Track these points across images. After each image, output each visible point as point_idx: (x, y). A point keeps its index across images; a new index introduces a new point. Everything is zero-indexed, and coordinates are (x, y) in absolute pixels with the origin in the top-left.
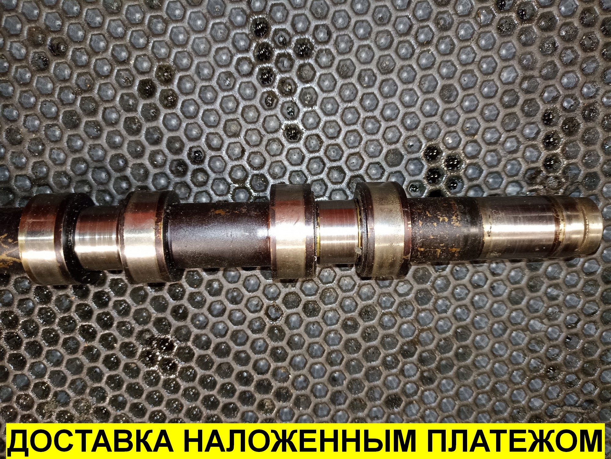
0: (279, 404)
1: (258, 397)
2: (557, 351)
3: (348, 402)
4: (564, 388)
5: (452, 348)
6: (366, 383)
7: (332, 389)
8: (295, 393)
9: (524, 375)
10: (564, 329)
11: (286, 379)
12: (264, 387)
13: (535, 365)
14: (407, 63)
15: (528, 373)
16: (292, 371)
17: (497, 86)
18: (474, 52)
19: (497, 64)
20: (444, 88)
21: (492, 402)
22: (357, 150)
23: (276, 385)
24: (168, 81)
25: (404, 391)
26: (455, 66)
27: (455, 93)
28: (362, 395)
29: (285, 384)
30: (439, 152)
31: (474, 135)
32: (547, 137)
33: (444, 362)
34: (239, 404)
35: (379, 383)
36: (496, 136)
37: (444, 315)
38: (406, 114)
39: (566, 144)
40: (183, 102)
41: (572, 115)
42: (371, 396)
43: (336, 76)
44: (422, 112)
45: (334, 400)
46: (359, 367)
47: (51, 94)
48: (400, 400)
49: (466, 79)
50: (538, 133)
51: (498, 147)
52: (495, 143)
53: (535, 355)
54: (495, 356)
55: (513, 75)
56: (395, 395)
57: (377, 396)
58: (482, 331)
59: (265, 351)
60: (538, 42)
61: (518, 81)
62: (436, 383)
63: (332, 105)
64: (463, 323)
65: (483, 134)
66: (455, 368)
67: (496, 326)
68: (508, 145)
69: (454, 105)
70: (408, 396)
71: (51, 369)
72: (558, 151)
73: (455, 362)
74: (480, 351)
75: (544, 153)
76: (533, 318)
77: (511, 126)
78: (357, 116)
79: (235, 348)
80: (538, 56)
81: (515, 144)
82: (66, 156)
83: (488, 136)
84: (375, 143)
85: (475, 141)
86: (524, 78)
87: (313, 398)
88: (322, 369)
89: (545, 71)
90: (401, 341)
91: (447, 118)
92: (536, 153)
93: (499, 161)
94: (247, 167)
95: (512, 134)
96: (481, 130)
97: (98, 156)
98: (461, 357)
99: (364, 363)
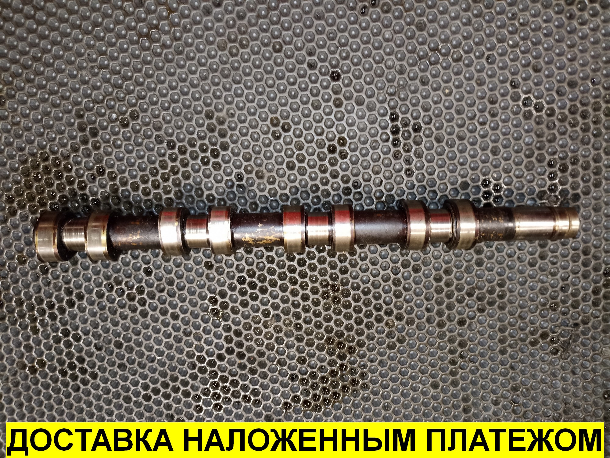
0: (397, 323)
1: (386, 318)
2: (556, 294)
3: (436, 322)
4: (561, 316)
5: (495, 292)
6: (446, 311)
7: (427, 314)
8: (406, 316)
9: (538, 307)
10: (561, 281)
11: (401, 308)
12: (389, 313)
13: (543, 303)
14: (473, 134)
15: (540, 307)
16: (405, 303)
17: (522, 146)
18: (510, 128)
19: (522, 134)
20: (493, 148)
21: (519, 323)
22: (444, 181)
23: (395, 311)
24: (344, 145)
25: (468, 316)
26: (499, 136)
27: (499, 150)
28: (444, 318)
29: (401, 311)
30: (490, 182)
31: (509, 173)
32: (551, 173)
33: (490, 300)
34: (375, 323)
35: (454, 311)
36: (521, 173)
37: (491, 273)
38: (471, 162)
39: (561, 178)
40: (351, 156)
41: (564, 162)
42: (449, 319)
43: (434, 142)
44: (480, 160)
45: (429, 320)
46: (443, 302)
48: (466, 321)
49: (505, 143)
50: (545, 171)
51: (522, 179)
52: (521, 177)
53: (544, 296)
54: (521, 297)
55: (531, 140)
56: (462, 318)
57: (452, 319)
58: (513, 282)
59: (390, 292)
60: (545, 123)
61: (534, 144)
62: (486, 312)
63: (431, 157)
64: (502, 277)
65: (514, 172)
66: (497, 303)
67: (521, 279)
68: (528, 178)
69: (499, 157)
70: (470, 319)
71: (272, 301)
72: (557, 181)
73: (497, 299)
74: (512, 294)
75: (549, 183)
76: (542, 275)
77: (530, 167)
78: (445, 163)
79: (373, 290)
80: (546, 130)
81: (532, 177)
82: (287, 185)
83: (517, 173)
84: (454, 177)
85: (510, 176)
86: (538, 142)
87: (416, 319)
88: (421, 303)
89: (549, 138)
90: (467, 287)
91: (494, 164)
92: (544, 182)
93: (523, 187)
94: (384, 190)
95: (530, 172)
96: (513, 170)
98: (501, 297)
99: (446, 300)
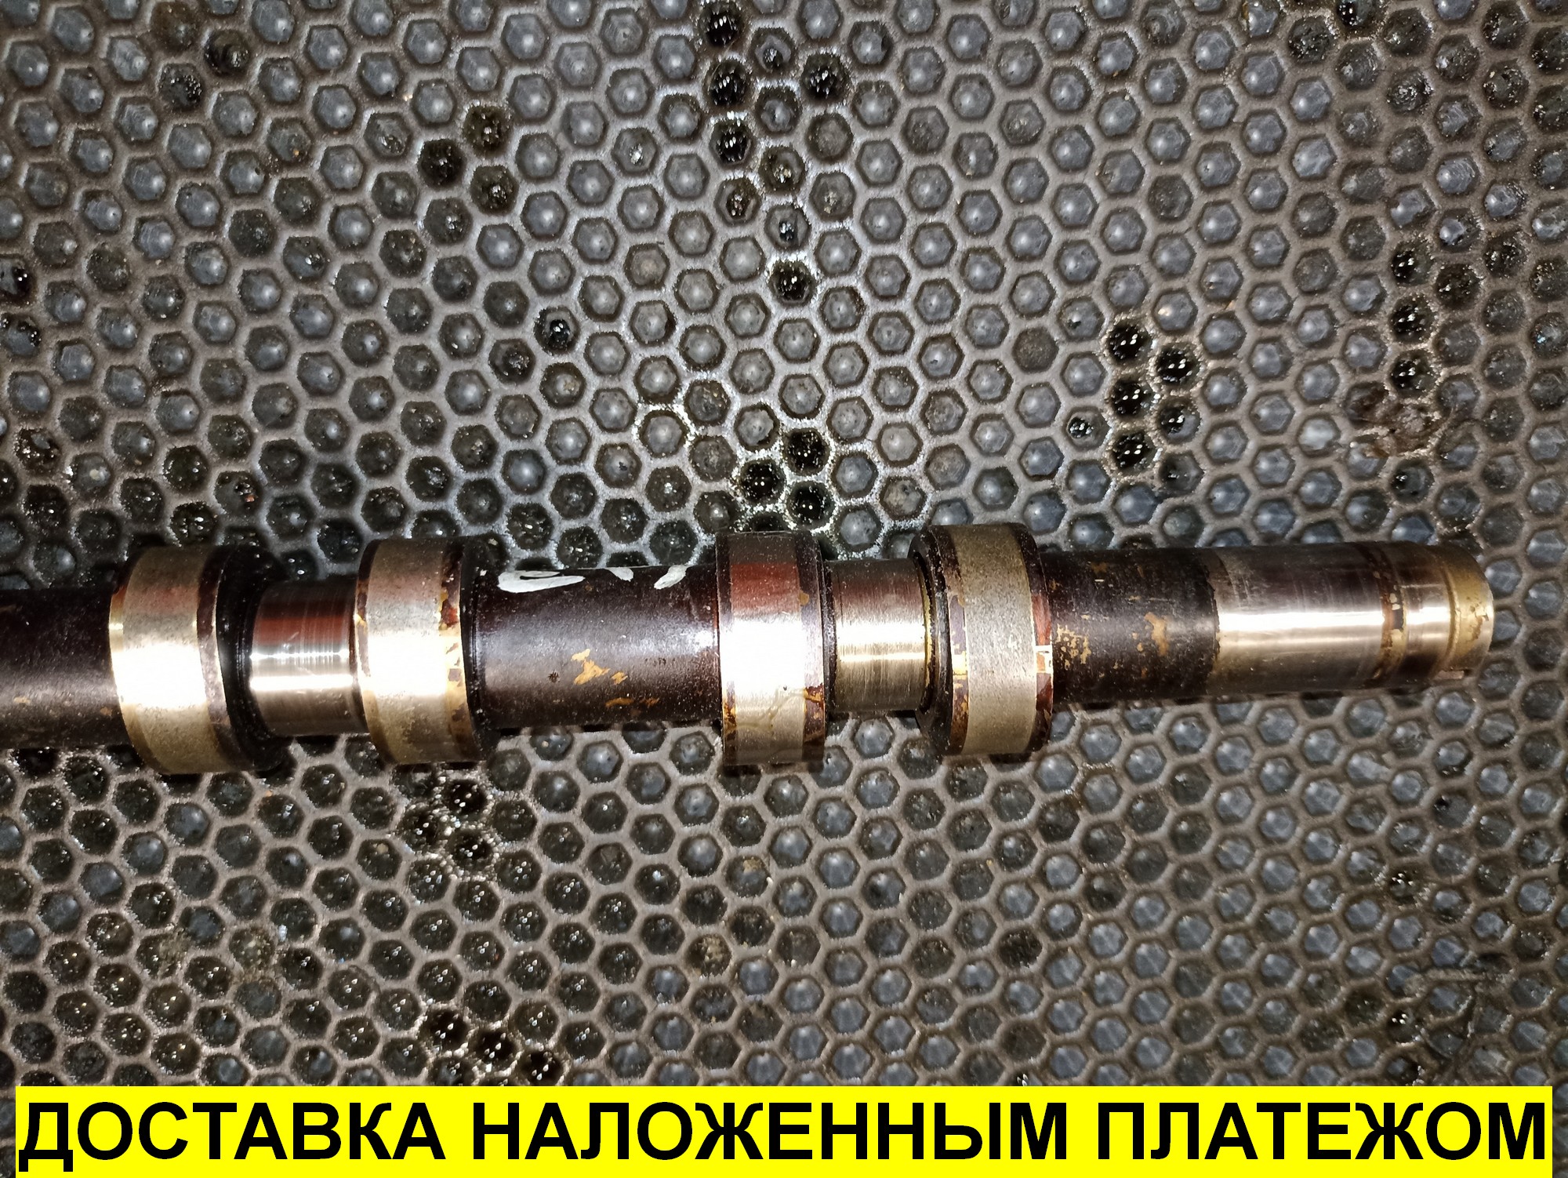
0: (738, 951)
1: (690, 930)
2: (1415, 832)
3: (908, 948)
4: (1432, 923)
5: (1161, 820)
6: (954, 902)
7: (869, 914)
8: (780, 924)
9: (1336, 888)
10: (1434, 778)
11: (759, 888)
12: (702, 908)
13: (1361, 867)
14: (1071, 121)
15: (1345, 885)
16: (773, 867)
17: (1284, 185)
18: (1232, 101)
19: (1284, 130)
20: (1158, 185)
21: (1257, 954)
22: (947, 328)
23: (733, 901)
24: (495, 147)
25: (1045, 924)
26: (1185, 133)
27: (1185, 198)
28: (944, 930)
29: (756, 901)
30: (1144, 340)
31: (1227, 300)
32: (1402, 311)
33: (1142, 855)
34: (641, 950)
35: (985, 901)
36: (1280, 304)
37: (1145, 737)
38: (1066, 244)
39: (1445, 330)
40: (530, 200)
41: (1458, 258)
42: (964, 935)
43: (901, 149)
44: (1105, 241)
45: (876, 941)
46: (937, 863)
47: (206, 169)
48: (1036, 945)
49: (1209, 167)
50: (1379, 300)
51: (1284, 332)
52: (1278, 321)
53: (1363, 840)
54: (1268, 841)
55: (1323, 159)
56: (1024, 932)
57: (979, 934)
58: (1238, 778)
59: (709, 818)
60: (1383, 82)
61: (1335, 173)
62: (1123, 905)
63: (889, 218)
64: (1192, 758)
65: (1249, 300)
66: (1170, 869)
67: (1269, 769)
68: (1308, 327)
69: (1183, 226)
70: (1055, 936)
71: (178, 851)
72: (1426, 345)
73: (1171, 853)
74: (1232, 829)
75: (1393, 349)
76: (1360, 750)
77: (1317, 283)
78: (949, 246)
79: (636, 809)
80: (1383, 115)
81: (1325, 326)
82: (237, 323)
83: (1261, 305)
84: (991, 313)
85: (1230, 317)
86: (1351, 168)
87: (823, 936)
88: (846, 865)
89: (1398, 153)
90: (1040, 799)
91: (1164, 258)
92: (1373, 350)
93: (1286, 364)
94: (680, 362)
95: (1317, 300)
96: (1245, 288)
97: (313, 325)
98: (1184, 842)
99: (951, 851)
